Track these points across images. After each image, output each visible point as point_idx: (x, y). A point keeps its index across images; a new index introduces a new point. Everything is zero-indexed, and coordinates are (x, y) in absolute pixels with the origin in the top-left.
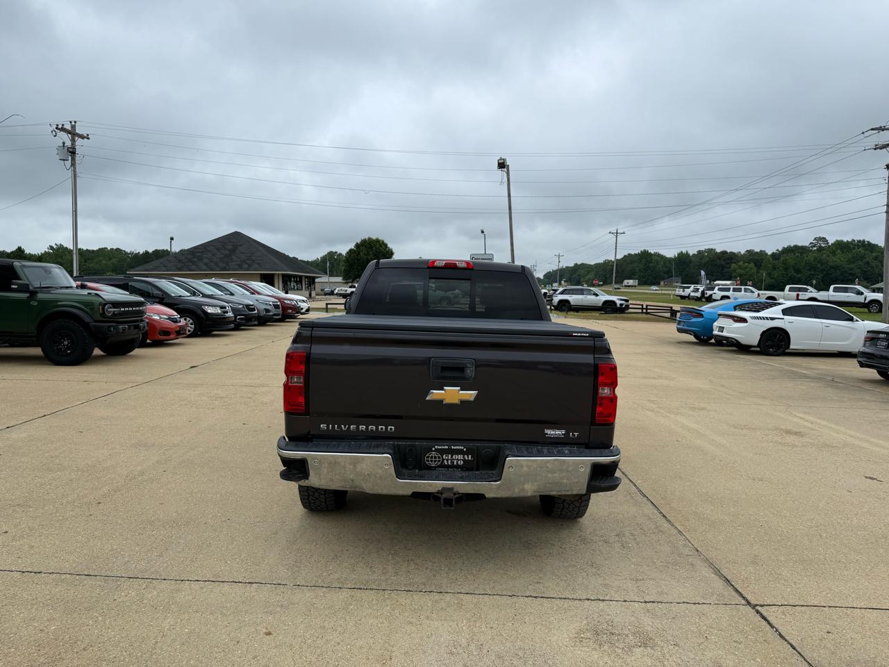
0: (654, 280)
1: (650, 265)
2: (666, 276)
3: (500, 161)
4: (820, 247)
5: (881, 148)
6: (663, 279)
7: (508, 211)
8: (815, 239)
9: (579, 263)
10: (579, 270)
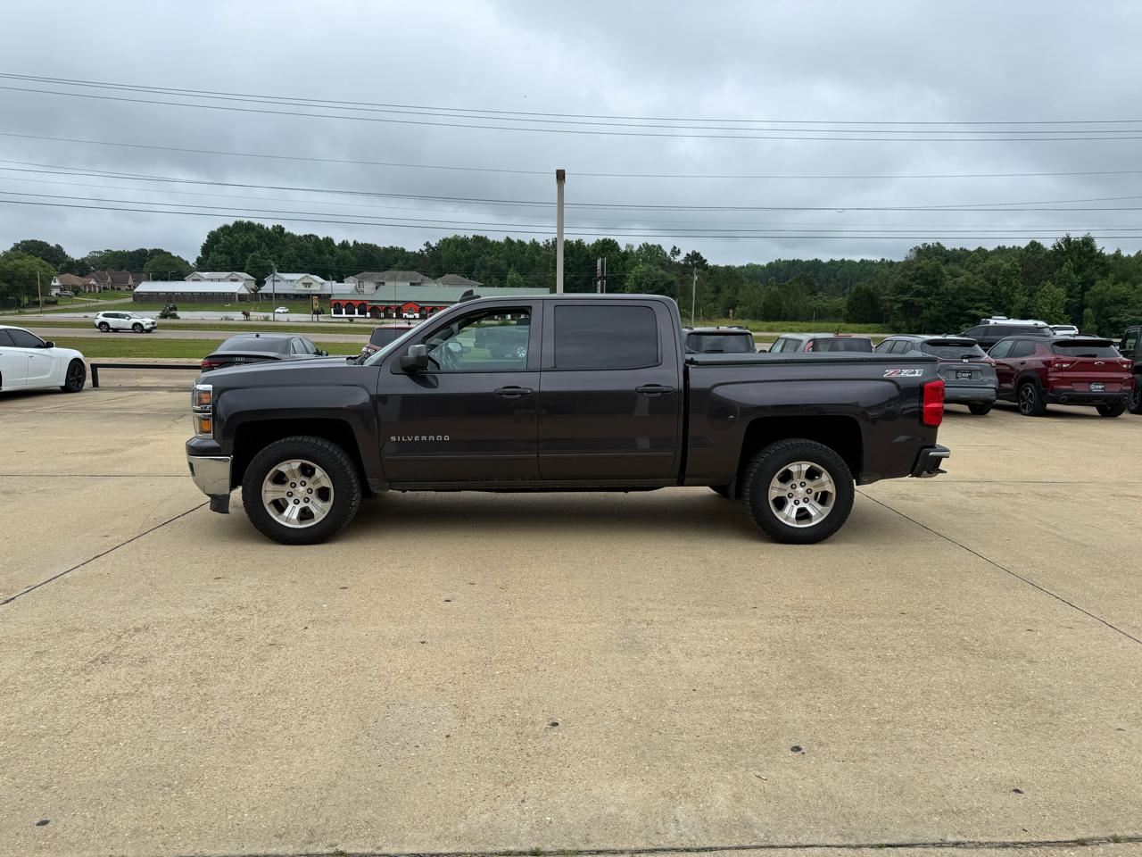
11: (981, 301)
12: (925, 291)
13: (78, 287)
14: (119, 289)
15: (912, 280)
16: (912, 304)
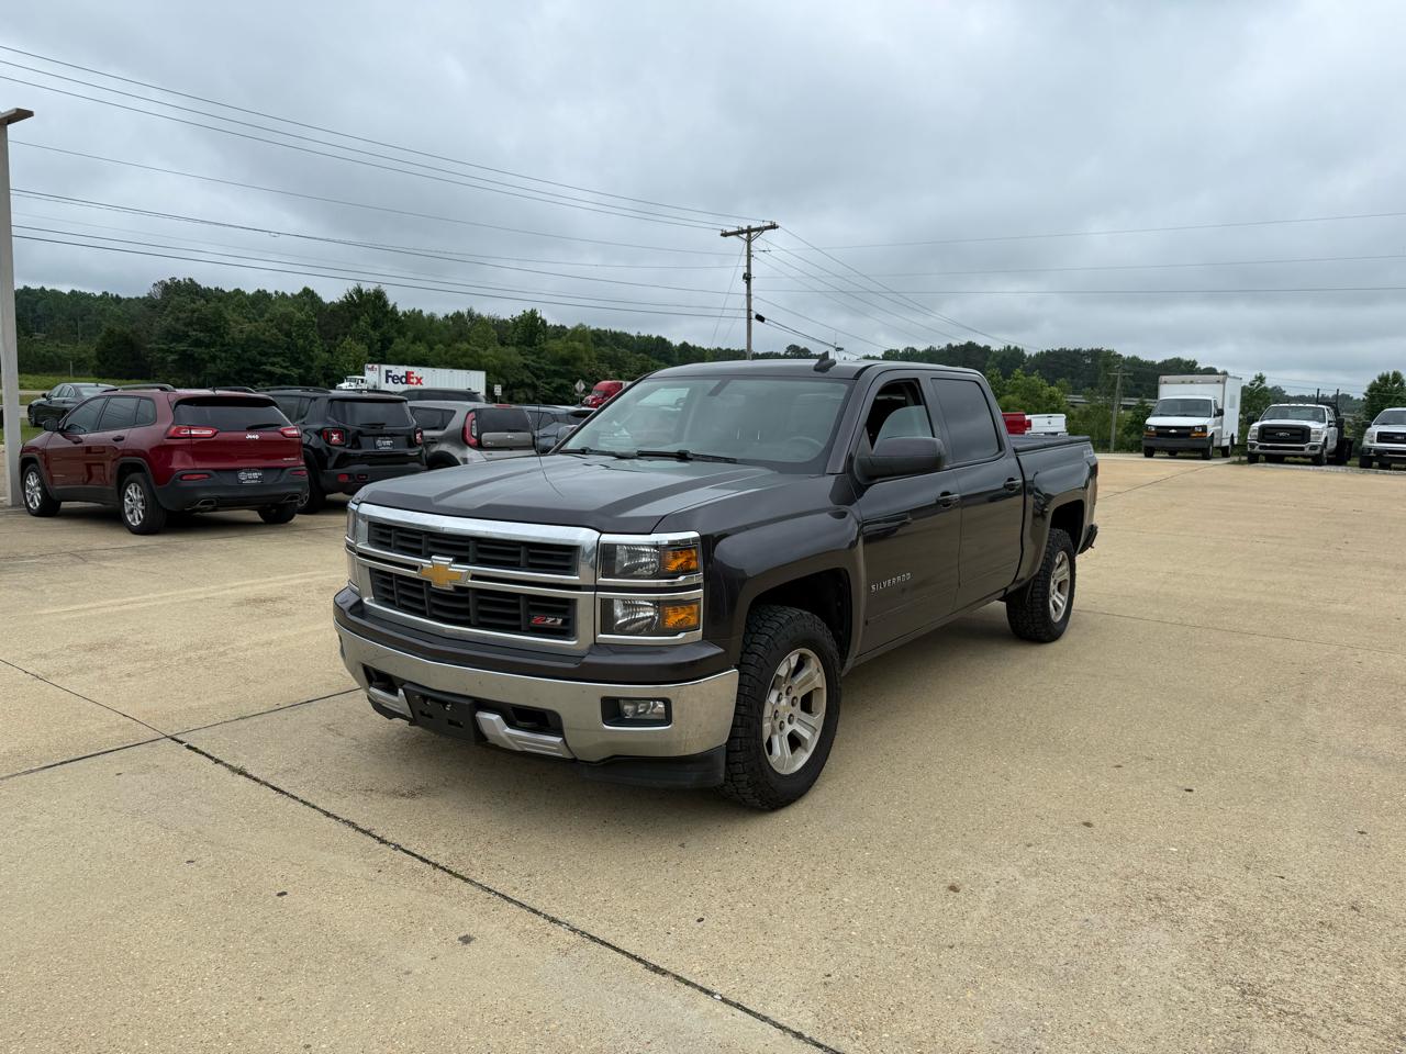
11: (275, 355)
12: (207, 340)
15: (186, 325)
16: (191, 356)
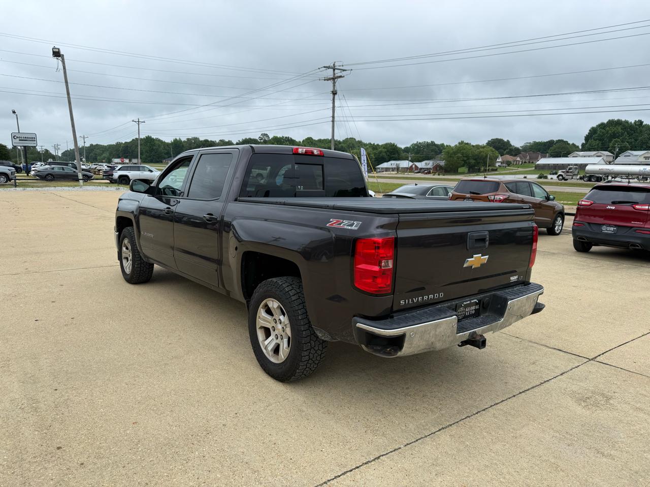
0: (157, 159)
1: (154, 147)
2: (166, 156)
3: (54, 50)
4: (265, 140)
5: (327, 80)
6: (165, 158)
7: (66, 96)
8: (262, 135)
9: (94, 144)
10: (95, 150)
13: (510, 162)
14: (532, 162)
